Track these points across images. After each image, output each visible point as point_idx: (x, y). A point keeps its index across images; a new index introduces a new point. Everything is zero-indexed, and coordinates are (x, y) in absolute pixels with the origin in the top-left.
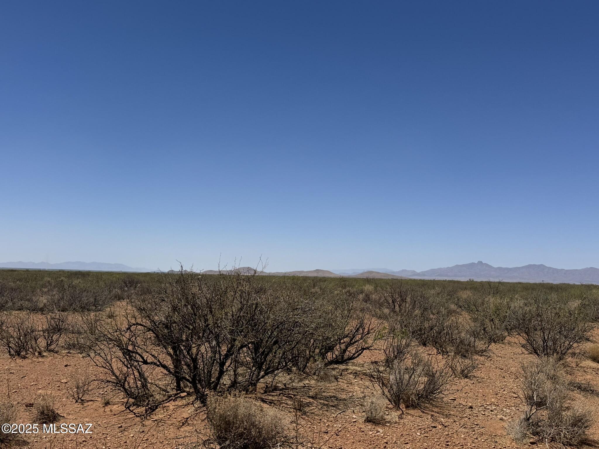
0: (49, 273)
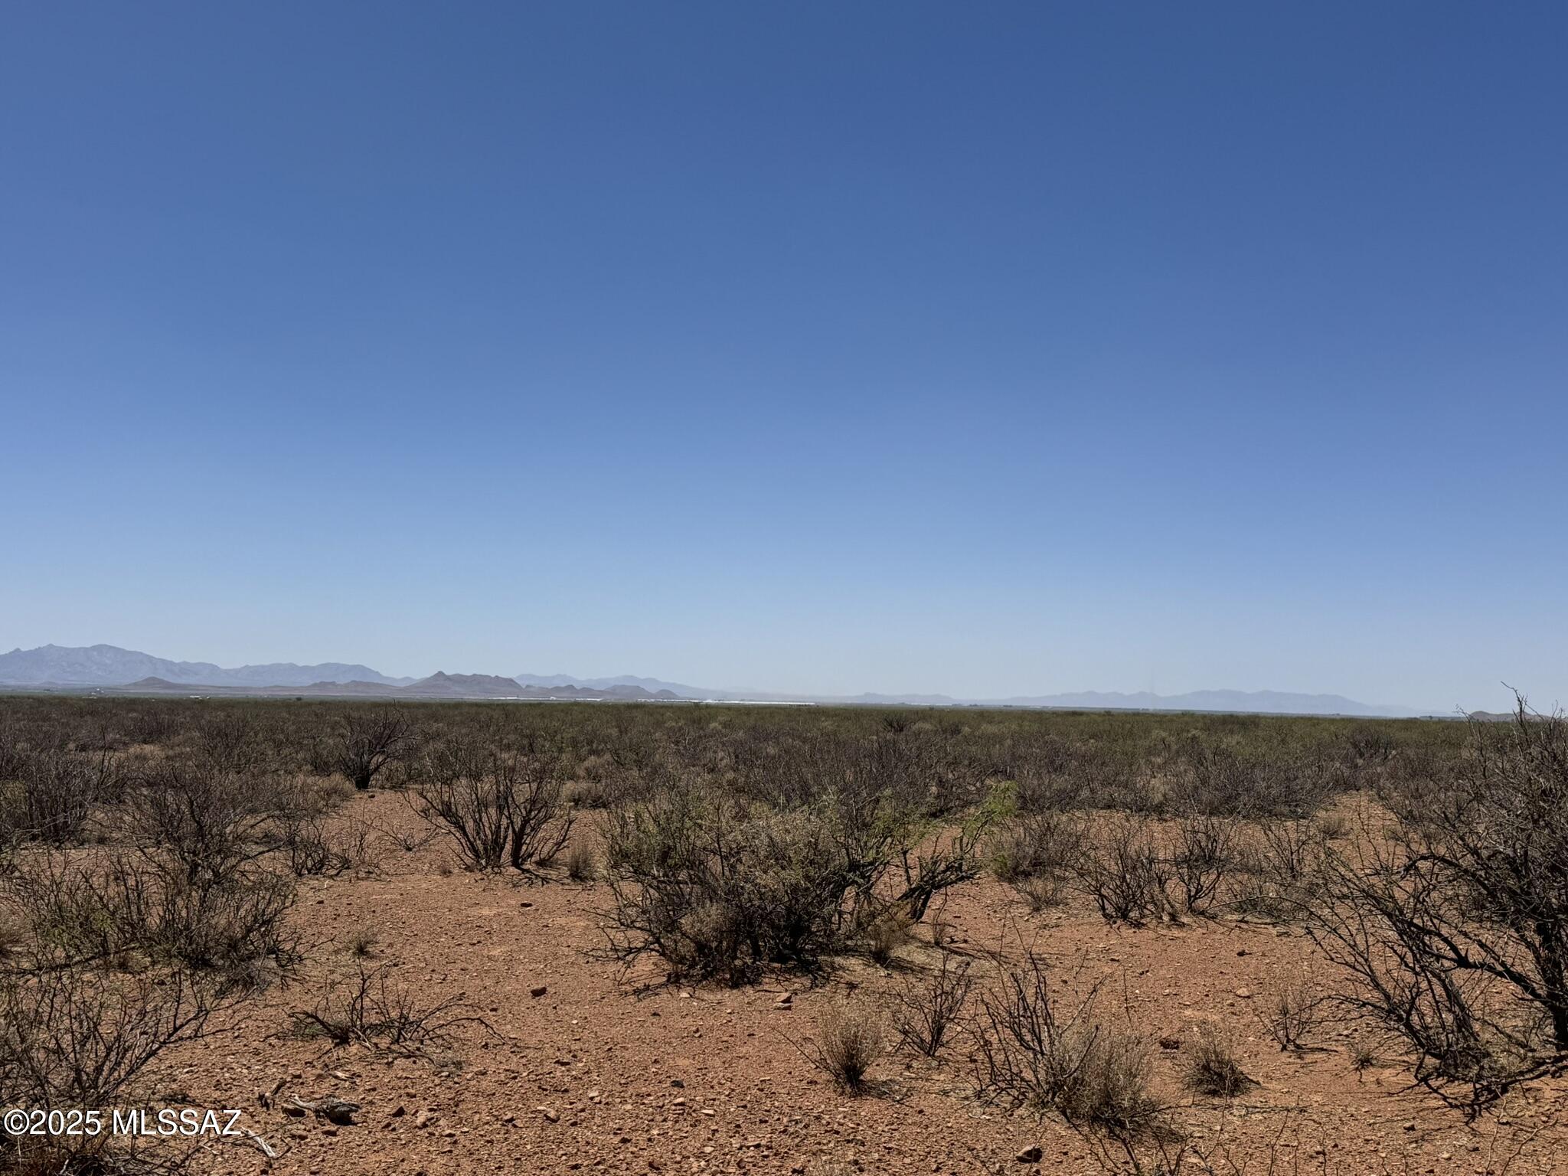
0: (1159, 719)
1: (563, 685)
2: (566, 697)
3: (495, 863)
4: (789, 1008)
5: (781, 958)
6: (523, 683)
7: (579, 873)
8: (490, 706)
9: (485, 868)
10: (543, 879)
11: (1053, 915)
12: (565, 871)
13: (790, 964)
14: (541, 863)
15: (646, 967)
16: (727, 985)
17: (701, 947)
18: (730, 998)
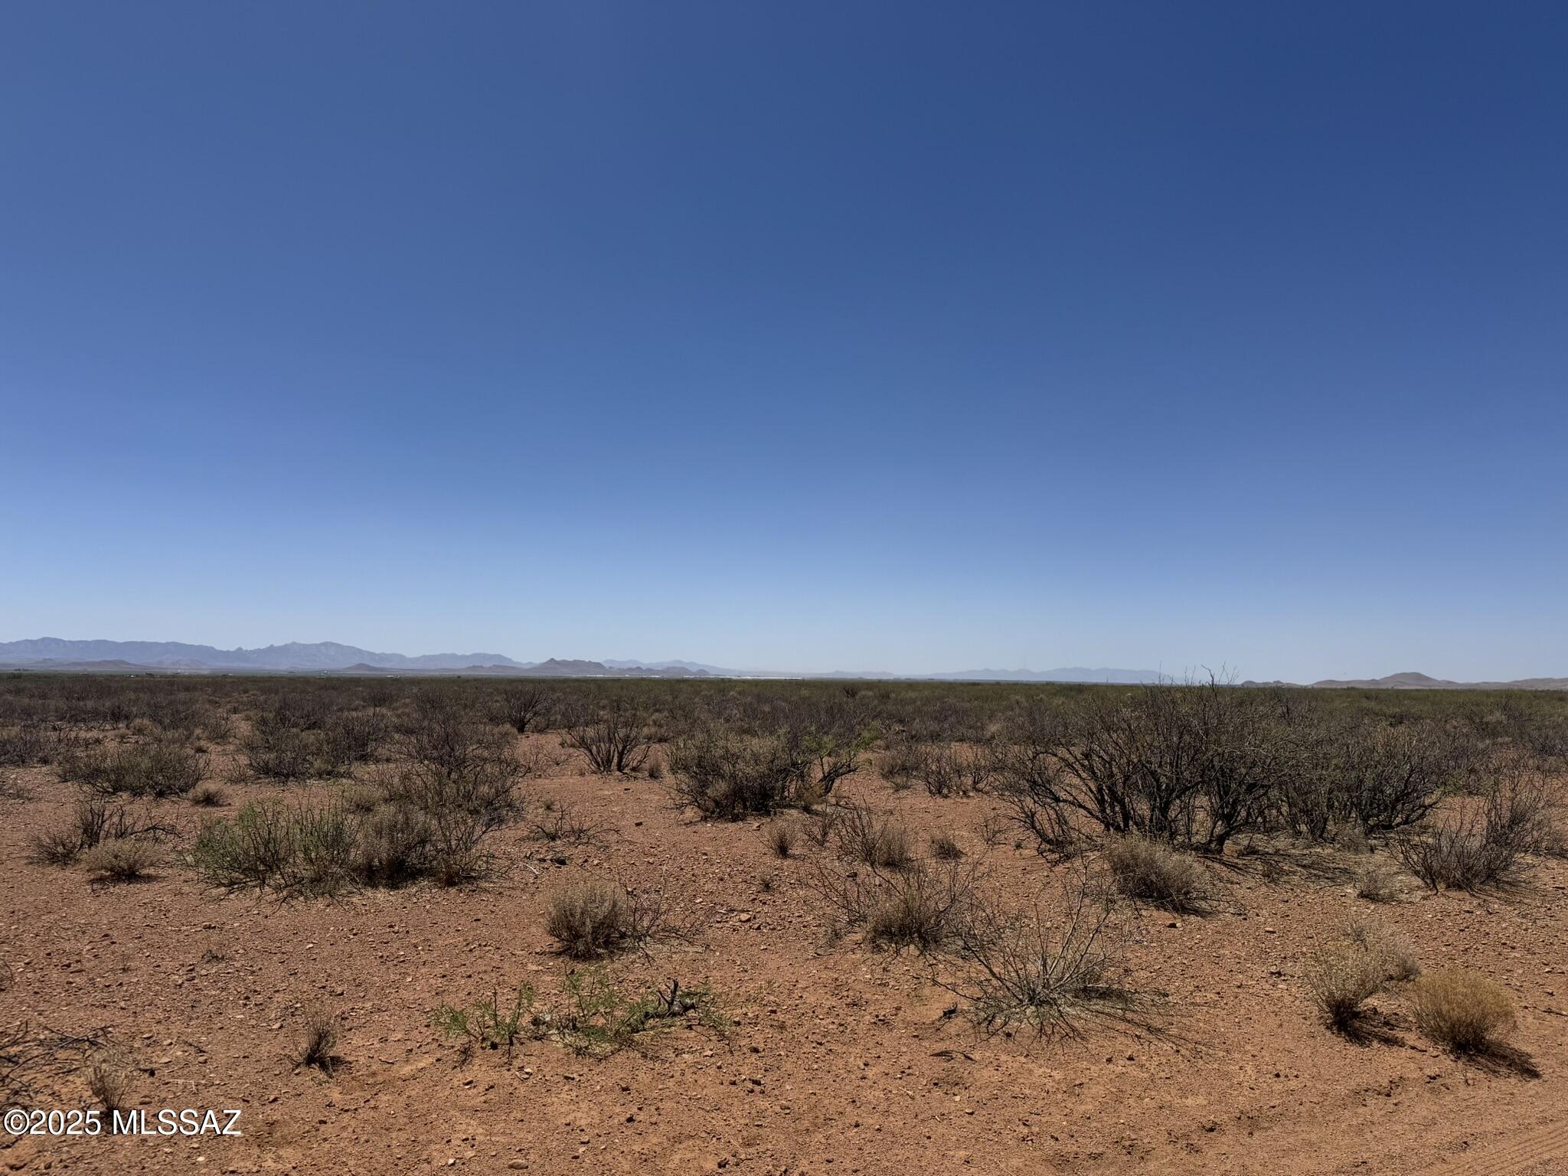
1: (634, 667)
2: (636, 675)
3: (608, 769)
4: (759, 830)
5: (757, 809)
6: (607, 666)
7: (654, 774)
8: (586, 681)
9: (603, 772)
10: (635, 778)
11: (903, 793)
12: (647, 774)
13: (761, 812)
14: (634, 769)
15: (690, 813)
16: (730, 821)
17: (717, 803)
18: (731, 826)
